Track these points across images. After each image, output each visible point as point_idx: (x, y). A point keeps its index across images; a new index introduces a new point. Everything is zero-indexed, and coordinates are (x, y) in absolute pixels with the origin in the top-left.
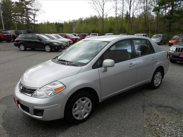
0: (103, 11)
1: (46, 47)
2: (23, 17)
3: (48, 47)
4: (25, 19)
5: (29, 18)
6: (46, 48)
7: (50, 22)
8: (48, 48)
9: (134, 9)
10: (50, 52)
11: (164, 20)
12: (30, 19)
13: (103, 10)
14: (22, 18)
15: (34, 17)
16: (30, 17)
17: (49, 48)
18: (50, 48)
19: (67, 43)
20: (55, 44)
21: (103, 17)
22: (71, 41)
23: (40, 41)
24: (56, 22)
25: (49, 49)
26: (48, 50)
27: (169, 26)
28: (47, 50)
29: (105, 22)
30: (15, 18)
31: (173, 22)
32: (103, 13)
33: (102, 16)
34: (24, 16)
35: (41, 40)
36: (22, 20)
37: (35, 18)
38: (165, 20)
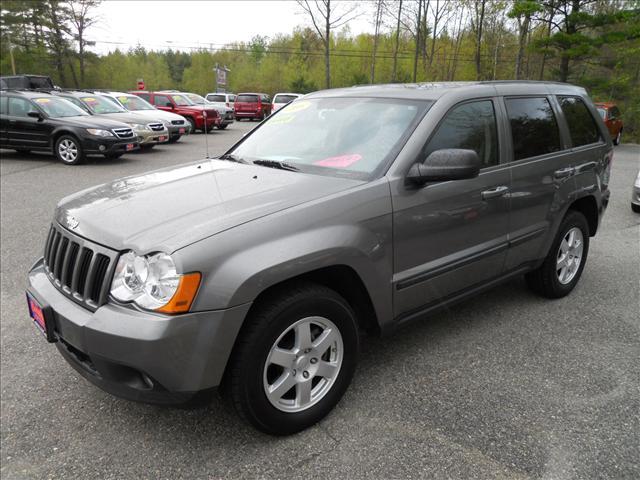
0: (329, 11)
1: (61, 145)
2: (38, 27)
3: (70, 143)
4: (48, 33)
5: (62, 31)
6: (63, 150)
8: (68, 151)
9: (440, 7)
10: (77, 163)
11: (544, 48)
12: (65, 36)
13: (328, 6)
14: (36, 30)
15: (81, 29)
16: (66, 29)
17: (74, 148)
18: (75, 151)
19: (158, 128)
20: (98, 132)
21: (328, 32)
22: (182, 122)
23: (41, 120)
25: (74, 154)
26: (70, 158)
27: (562, 71)
28: (65, 155)
29: (338, 52)
30: (12, 28)
31: (577, 58)
32: (328, 19)
33: (325, 29)
34: (42, 23)
35: (39, 115)
36: (36, 36)
37: (85, 32)
38: (550, 48)
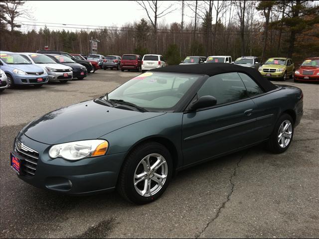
7: (51, 30)
9: (220, 5)
13: (156, 5)
15: (12, 18)
16: (3, 17)
24: (64, 31)
27: (291, 40)
31: (299, 32)
32: (156, 13)
33: (154, 19)
38: (283, 27)
